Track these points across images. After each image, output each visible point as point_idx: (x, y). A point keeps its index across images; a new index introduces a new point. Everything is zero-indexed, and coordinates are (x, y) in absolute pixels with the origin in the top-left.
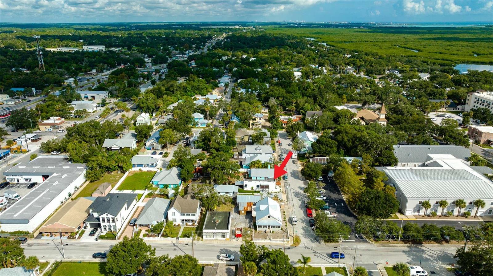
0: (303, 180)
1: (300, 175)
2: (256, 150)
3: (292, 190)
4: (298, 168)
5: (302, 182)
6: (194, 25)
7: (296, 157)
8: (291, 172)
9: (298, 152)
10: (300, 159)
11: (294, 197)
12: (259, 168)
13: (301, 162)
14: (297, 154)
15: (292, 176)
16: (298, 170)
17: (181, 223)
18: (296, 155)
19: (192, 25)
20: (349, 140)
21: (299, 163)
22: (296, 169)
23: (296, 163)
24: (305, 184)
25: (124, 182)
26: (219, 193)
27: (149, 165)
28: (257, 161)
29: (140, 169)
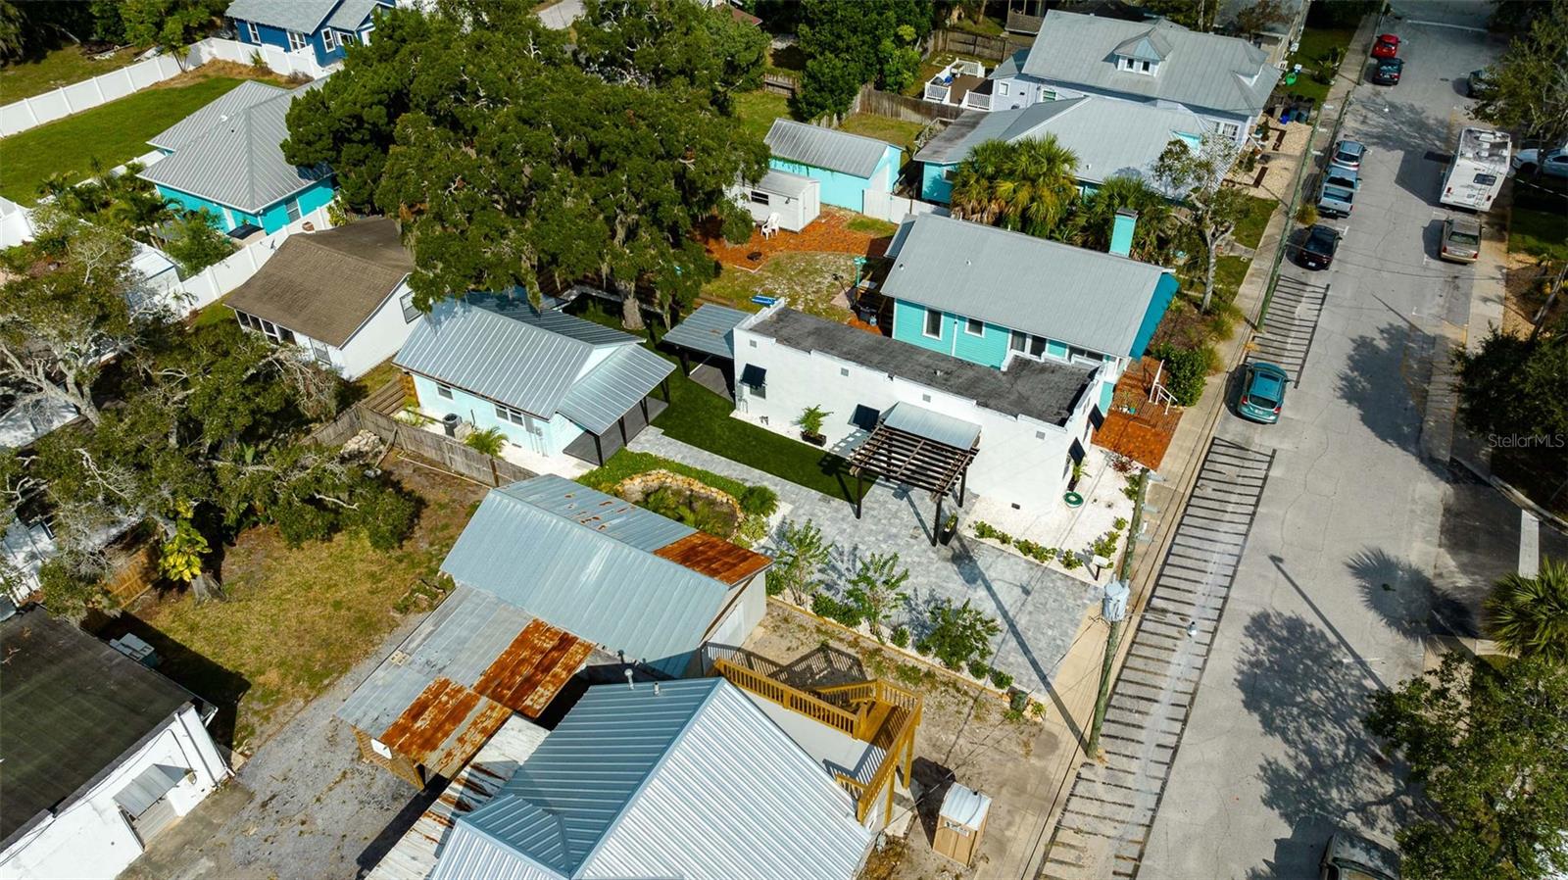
0: (1451, 471)
1: (1445, 400)
2: (1113, 58)
3: (1255, 567)
4: (1455, 312)
5: (1432, 492)
7: (1482, 199)
8: (1363, 344)
9: (1531, 155)
10: (1521, 228)
11: (1224, 700)
12: (1026, 224)
13: (1520, 261)
14: (1502, 170)
15: (1351, 393)
16: (1452, 333)
18: (1483, 179)
21: (1491, 261)
22: (1427, 315)
23: (1455, 251)
24: (1457, 533)
25: (72, 120)
26: (445, 388)
27: (314, 38)
28: (1029, 146)
29: (257, 61)
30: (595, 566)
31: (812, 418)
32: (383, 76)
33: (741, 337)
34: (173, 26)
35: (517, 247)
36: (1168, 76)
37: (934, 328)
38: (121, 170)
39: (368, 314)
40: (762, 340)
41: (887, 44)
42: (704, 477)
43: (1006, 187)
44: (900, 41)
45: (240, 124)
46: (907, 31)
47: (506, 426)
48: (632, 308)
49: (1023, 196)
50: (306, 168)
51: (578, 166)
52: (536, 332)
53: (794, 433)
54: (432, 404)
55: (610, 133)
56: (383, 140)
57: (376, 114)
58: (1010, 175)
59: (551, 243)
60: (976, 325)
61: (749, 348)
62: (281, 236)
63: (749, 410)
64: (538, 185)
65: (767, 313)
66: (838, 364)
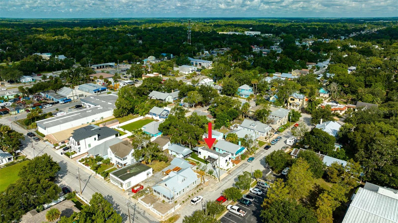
2: (251, 125)
6: (362, 20)
7: (290, 144)
12: (232, 142)
17: (115, 164)
19: (361, 20)
20: (362, 141)
25: (132, 123)
26: (171, 151)
27: (159, 115)
28: (233, 134)
29: (152, 117)
30: (182, 163)
31: (205, 157)
32: (169, 122)
33: (199, 149)
34: (144, 113)
35: (180, 139)
36: (256, 127)
37: (219, 151)
38: (139, 129)
39: (165, 144)
40: (201, 149)
41: (225, 122)
42: (194, 161)
43: (230, 138)
44: (227, 121)
45: (153, 125)
46: (228, 120)
47: (177, 155)
48: (190, 146)
49: (232, 139)
50: (159, 130)
51: (186, 132)
52: (180, 147)
53: (203, 158)
54: (170, 152)
55: (189, 130)
56: (168, 128)
57: (168, 126)
58: (231, 137)
59: (183, 138)
60: (223, 150)
61: (200, 150)
62: (157, 137)
63: (199, 156)
64: (183, 133)
65: (202, 147)
66: (207, 151)
